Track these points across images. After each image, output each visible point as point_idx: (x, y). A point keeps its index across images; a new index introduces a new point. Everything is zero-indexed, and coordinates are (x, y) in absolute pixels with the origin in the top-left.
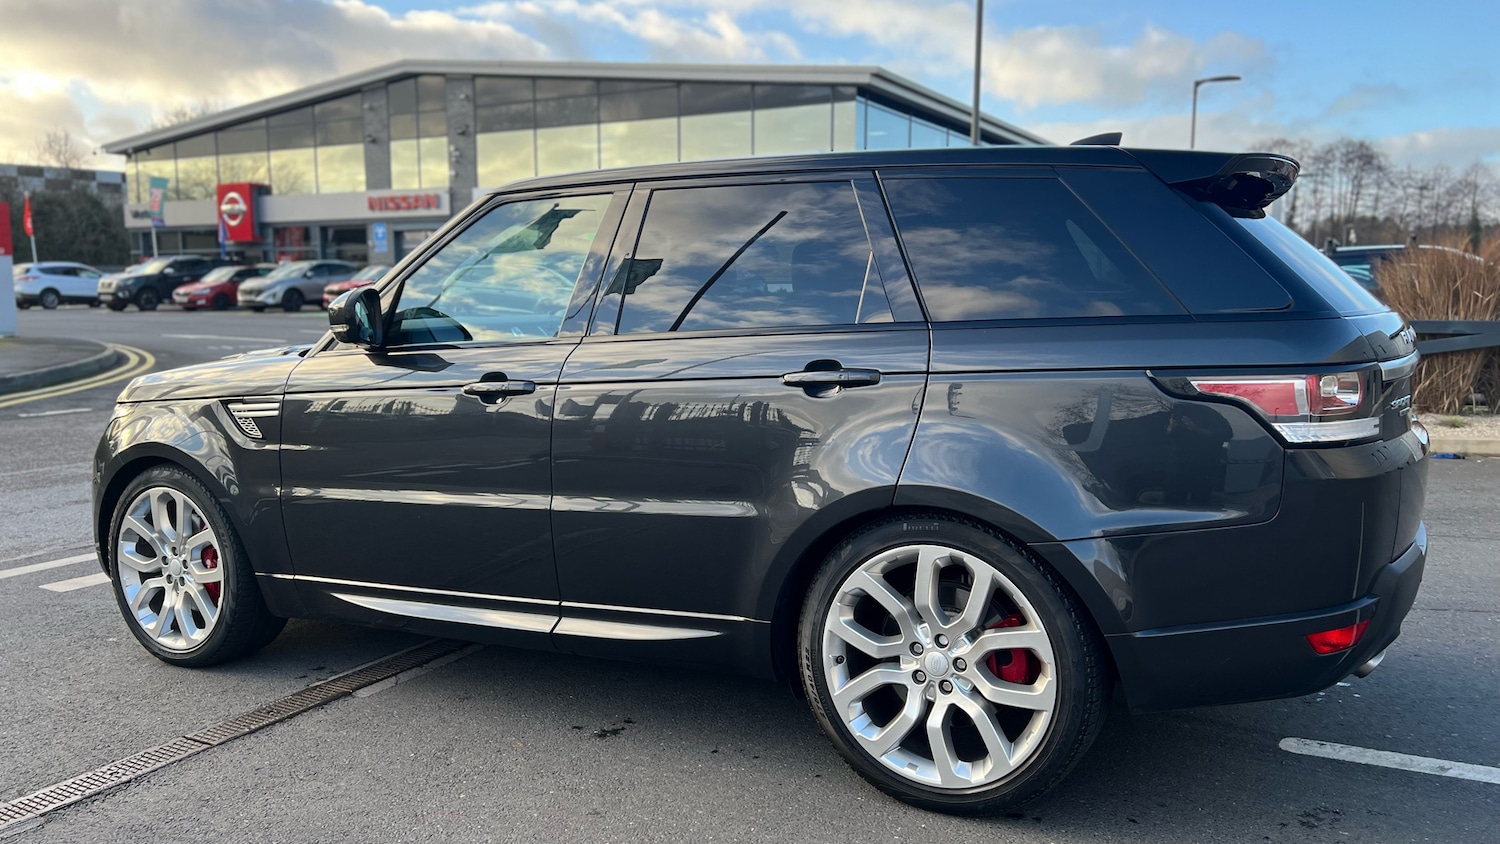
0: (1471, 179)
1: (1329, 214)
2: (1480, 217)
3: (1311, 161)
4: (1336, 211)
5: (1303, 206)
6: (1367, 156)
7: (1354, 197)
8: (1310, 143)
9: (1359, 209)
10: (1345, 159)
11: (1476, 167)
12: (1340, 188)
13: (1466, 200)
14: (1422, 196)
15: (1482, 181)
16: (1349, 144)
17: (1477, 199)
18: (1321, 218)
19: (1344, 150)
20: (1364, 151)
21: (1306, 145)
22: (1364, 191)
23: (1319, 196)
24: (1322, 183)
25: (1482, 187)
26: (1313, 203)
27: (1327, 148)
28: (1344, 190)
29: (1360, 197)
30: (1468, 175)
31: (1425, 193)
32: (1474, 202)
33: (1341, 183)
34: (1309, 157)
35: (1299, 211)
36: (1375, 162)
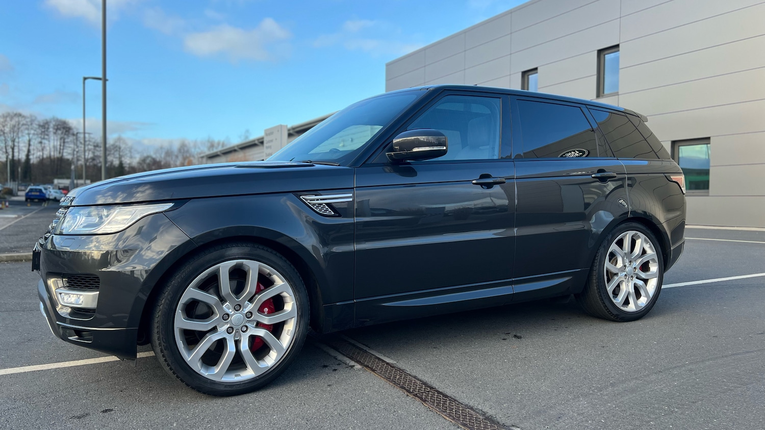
0: (117, 144)
1: (48, 155)
2: (123, 162)
3: (37, 127)
4: (52, 154)
5: (34, 150)
6: (67, 128)
7: (62, 148)
8: (36, 118)
9: (65, 154)
10: (56, 127)
11: (119, 139)
12: (54, 143)
13: (116, 153)
14: (95, 149)
15: (123, 146)
16: (57, 120)
17: (121, 154)
18: (45, 156)
19: (54, 123)
20: (65, 125)
21: (34, 118)
22: (67, 145)
23: (43, 145)
24: (44, 138)
25: (122, 148)
26: (40, 148)
27: (45, 122)
28: (55, 143)
29: (65, 148)
30: (116, 142)
31: (97, 148)
32: (119, 155)
33: (54, 140)
34: (36, 125)
35: (32, 152)
36: (71, 132)
